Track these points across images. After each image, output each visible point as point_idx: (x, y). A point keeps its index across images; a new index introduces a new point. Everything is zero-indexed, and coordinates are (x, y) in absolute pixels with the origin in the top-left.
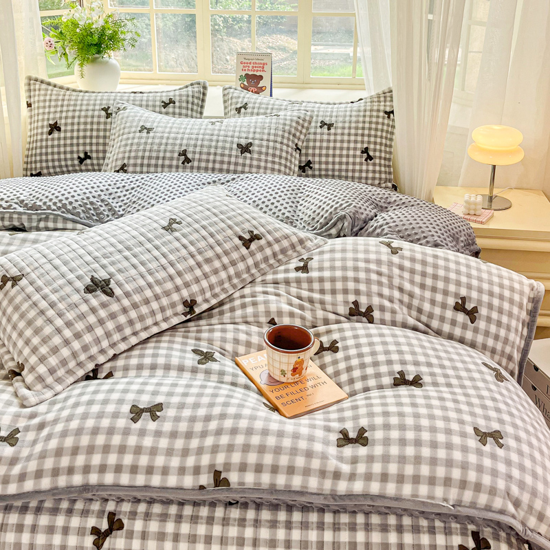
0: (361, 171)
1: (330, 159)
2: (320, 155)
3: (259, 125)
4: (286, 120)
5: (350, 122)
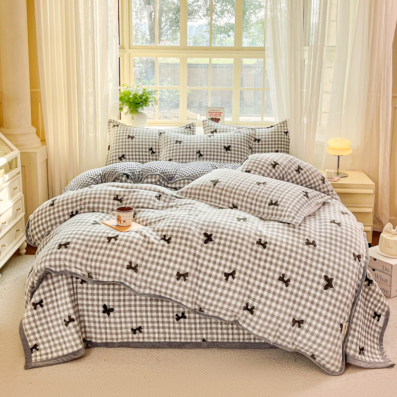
3: (232, 137)
4: (244, 134)
5: (269, 138)
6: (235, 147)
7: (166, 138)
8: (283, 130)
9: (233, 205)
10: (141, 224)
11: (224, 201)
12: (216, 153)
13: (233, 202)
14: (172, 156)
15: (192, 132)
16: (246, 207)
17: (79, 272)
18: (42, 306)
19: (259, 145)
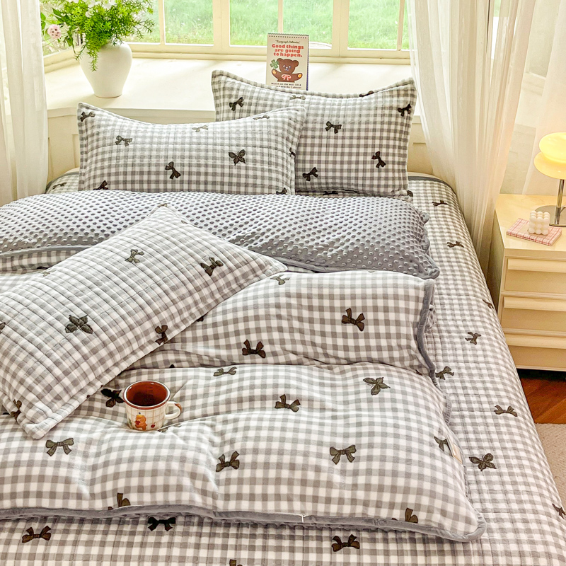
0: (372, 178)
1: (338, 167)
2: (327, 162)
3: (249, 129)
4: (277, 122)
8: (395, 104)
12: (210, 169)
19: (336, 137)
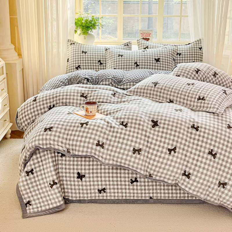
3: (161, 51)
4: (169, 49)
5: (187, 52)
6: (163, 59)
7: (111, 53)
8: (198, 47)
9: (170, 100)
10: (103, 114)
11: (163, 97)
12: (149, 64)
13: (169, 98)
14: (116, 66)
15: (129, 49)
16: (180, 102)
17: (61, 148)
18: (33, 174)
19: (180, 57)
